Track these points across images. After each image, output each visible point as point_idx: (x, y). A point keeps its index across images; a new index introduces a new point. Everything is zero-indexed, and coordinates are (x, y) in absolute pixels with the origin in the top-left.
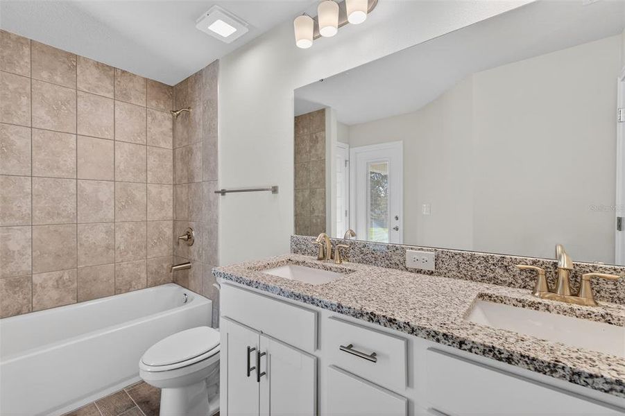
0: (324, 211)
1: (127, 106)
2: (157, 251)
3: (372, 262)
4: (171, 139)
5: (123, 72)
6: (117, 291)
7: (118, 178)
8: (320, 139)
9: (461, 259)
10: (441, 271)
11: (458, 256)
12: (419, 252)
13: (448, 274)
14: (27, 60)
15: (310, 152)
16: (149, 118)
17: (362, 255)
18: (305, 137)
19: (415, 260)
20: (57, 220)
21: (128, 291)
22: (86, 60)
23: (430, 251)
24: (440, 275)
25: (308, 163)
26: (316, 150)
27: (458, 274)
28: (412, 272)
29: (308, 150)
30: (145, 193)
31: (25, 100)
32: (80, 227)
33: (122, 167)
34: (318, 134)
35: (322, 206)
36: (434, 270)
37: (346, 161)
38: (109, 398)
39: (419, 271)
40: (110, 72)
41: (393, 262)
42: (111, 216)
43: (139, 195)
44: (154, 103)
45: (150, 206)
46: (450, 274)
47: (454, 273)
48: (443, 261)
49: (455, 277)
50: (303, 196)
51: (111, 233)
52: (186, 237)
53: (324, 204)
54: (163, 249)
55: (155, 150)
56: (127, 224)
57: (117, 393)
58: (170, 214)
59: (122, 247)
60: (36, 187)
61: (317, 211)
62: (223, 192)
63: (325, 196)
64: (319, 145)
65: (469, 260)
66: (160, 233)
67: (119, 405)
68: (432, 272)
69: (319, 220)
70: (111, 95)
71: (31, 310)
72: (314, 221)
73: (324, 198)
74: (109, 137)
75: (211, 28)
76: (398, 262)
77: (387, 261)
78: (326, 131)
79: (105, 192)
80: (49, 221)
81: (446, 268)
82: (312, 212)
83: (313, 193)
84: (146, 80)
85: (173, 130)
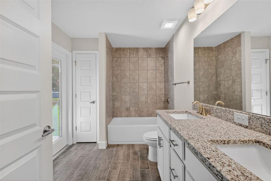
0: (241, 92)
1: (150, 58)
2: (159, 105)
3: (220, 117)
4: (164, 66)
5: (149, 48)
6: (148, 116)
7: (149, 81)
8: (238, 51)
9: (263, 121)
10: (252, 127)
11: (261, 119)
12: (241, 114)
13: (255, 129)
14: (129, 53)
15: (232, 59)
16: (157, 61)
17: (216, 113)
18: (229, 52)
19: (238, 118)
20: (135, 94)
21: (151, 117)
22: (140, 48)
23: (246, 114)
24: (251, 129)
25: (231, 66)
26: (236, 58)
27: (262, 130)
28: (237, 125)
29: (231, 58)
30: (156, 86)
31: (128, 63)
32: (140, 96)
33: (149, 78)
34: (236, 49)
35: (240, 89)
36: (248, 125)
37: (266, 60)
38: (141, 144)
39: (241, 125)
40: (146, 49)
41: (228, 118)
42: (146, 93)
43: (154, 86)
44: (158, 55)
45: (157, 90)
46: (257, 129)
47: (259, 129)
48: (253, 121)
49: (259, 131)
50: (228, 83)
51: (147, 98)
52: (167, 101)
53: (241, 88)
54: (161, 105)
55: (158, 71)
56: (151, 96)
57: (143, 144)
58: (164, 92)
59: (149, 103)
60: (131, 85)
61: (236, 92)
62: (175, 84)
63: (241, 83)
64: (237, 55)
65: (268, 122)
66: (160, 99)
67: (142, 147)
68: (247, 127)
69: (238, 97)
70: (146, 57)
71: (130, 117)
72: (235, 97)
73: (241, 84)
74: (145, 69)
75: (165, 27)
76: (231, 119)
77: (226, 118)
78: (242, 46)
79: (145, 86)
80: (133, 94)
81: (255, 125)
82: (234, 92)
83: (234, 82)
84: (156, 48)
85: (164, 63)
